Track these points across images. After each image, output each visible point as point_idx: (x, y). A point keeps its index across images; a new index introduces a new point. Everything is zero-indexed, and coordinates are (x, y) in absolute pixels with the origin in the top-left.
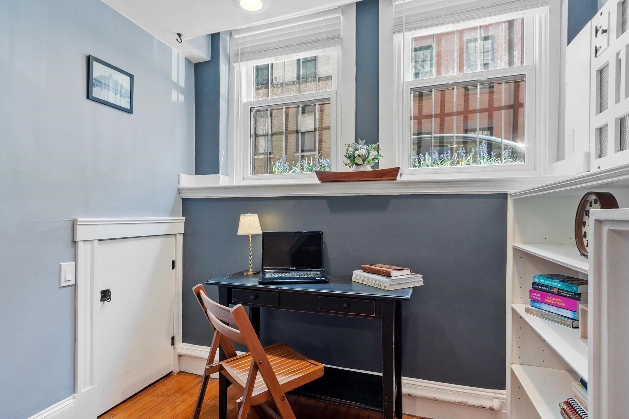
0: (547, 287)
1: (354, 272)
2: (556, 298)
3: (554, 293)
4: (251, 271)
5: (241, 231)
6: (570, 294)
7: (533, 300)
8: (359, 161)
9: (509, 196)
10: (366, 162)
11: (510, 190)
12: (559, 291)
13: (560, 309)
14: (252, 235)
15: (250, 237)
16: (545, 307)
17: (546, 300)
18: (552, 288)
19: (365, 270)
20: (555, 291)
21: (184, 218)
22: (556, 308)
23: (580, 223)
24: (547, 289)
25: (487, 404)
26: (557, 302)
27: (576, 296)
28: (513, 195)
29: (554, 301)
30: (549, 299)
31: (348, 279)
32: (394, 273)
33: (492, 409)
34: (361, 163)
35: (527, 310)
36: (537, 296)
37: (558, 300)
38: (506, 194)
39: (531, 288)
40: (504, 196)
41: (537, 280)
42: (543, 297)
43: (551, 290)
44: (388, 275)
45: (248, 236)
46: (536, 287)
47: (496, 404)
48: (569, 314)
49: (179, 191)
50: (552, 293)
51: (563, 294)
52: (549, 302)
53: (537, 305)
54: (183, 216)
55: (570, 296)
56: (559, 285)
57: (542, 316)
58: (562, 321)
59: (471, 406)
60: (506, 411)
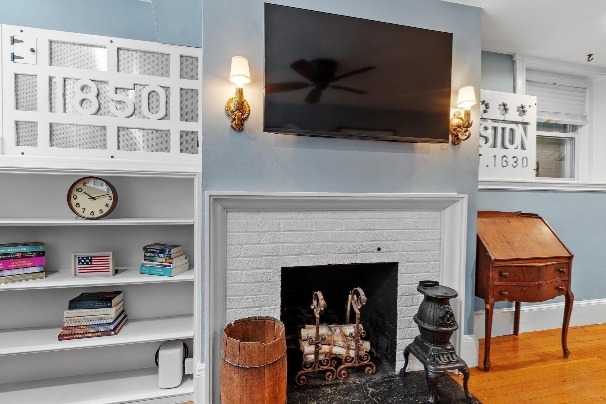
0: (8, 255)
2: (21, 261)
3: (18, 258)
6: (34, 254)
12: (23, 254)
13: (25, 269)
17: (10, 266)
18: (15, 254)
20: (19, 255)
22: (21, 270)
24: (9, 256)
26: (24, 263)
27: (41, 254)
29: (20, 264)
30: (15, 264)
37: (24, 262)
43: (14, 256)
50: (16, 258)
51: (27, 256)
52: (14, 267)
55: (35, 255)
56: (24, 249)
57: (11, 281)
58: (34, 276)
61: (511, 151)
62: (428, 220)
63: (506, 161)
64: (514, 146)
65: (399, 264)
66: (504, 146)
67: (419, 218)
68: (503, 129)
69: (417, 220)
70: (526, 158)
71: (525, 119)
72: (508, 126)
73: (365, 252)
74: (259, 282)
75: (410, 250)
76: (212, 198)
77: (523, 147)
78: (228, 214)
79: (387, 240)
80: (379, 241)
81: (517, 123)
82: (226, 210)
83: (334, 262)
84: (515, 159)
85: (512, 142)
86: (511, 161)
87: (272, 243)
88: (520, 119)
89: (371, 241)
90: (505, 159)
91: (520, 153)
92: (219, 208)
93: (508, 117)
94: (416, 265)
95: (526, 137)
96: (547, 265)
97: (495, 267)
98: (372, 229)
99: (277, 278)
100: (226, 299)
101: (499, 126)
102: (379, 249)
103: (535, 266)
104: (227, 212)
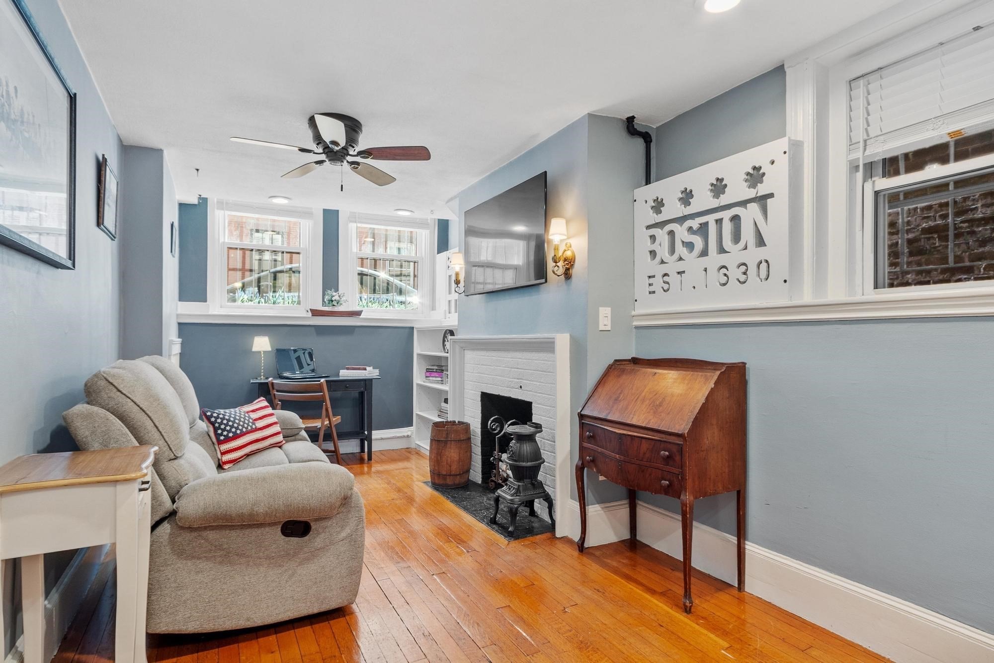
1: (341, 371)
3: (435, 372)
4: (262, 377)
5: (254, 349)
7: (426, 377)
8: (334, 303)
9: (415, 329)
10: (339, 304)
11: (416, 326)
13: (436, 378)
14: (264, 352)
15: (262, 353)
16: (431, 378)
18: (434, 369)
19: (348, 369)
20: (435, 370)
21: (181, 340)
23: (444, 341)
25: (406, 434)
31: (338, 375)
32: (368, 368)
33: (408, 436)
34: (336, 304)
35: (424, 382)
36: (428, 374)
37: (436, 374)
38: (413, 327)
39: (426, 371)
40: (413, 328)
41: (428, 367)
42: (430, 374)
44: (365, 369)
45: (260, 352)
46: (428, 370)
47: (409, 433)
48: (440, 379)
49: (178, 316)
52: (434, 376)
53: (428, 378)
54: (179, 337)
55: (440, 371)
56: (436, 368)
57: (430, 382)
58: (437, 382)
59: (398, 437)
60: (414, 436)
61: (735, 255)
62: (548, 362)
63: (725, 275)
64: (741, 244)
65: (533, 405)
66: (722, 250)
67: (544, 361)
68: (719, 222)
70: (767, 261)
71: (762, 189)
72: (726, 215)
73: (514, 388)
74: (473, 400)
75: (540, 391)
76: (452, 340)
77: (761, 242)
78: (465, 351)
79: (525, 380)
80: (521, 379)
81: (743, 204)
82: (463, 349)
83: (502, 394)
84: (743, 268)
85: (737, 238)
86: (735, 273)
87: (477, 373)
88: (751, 193)
89: (518, 379)
90: (724, 271)
91: (754, 255)
92: (457, 348)
93: (724, 200)
94: (543, 408)
95: (767, 224)
96: (635, 436)
97: (583, 423)
98: (518, 368)
99: (479, 399)
100: (464, 408)
101: (711, 219)
102: (521, 387)
103: (615, 432)
104: (464, 350)
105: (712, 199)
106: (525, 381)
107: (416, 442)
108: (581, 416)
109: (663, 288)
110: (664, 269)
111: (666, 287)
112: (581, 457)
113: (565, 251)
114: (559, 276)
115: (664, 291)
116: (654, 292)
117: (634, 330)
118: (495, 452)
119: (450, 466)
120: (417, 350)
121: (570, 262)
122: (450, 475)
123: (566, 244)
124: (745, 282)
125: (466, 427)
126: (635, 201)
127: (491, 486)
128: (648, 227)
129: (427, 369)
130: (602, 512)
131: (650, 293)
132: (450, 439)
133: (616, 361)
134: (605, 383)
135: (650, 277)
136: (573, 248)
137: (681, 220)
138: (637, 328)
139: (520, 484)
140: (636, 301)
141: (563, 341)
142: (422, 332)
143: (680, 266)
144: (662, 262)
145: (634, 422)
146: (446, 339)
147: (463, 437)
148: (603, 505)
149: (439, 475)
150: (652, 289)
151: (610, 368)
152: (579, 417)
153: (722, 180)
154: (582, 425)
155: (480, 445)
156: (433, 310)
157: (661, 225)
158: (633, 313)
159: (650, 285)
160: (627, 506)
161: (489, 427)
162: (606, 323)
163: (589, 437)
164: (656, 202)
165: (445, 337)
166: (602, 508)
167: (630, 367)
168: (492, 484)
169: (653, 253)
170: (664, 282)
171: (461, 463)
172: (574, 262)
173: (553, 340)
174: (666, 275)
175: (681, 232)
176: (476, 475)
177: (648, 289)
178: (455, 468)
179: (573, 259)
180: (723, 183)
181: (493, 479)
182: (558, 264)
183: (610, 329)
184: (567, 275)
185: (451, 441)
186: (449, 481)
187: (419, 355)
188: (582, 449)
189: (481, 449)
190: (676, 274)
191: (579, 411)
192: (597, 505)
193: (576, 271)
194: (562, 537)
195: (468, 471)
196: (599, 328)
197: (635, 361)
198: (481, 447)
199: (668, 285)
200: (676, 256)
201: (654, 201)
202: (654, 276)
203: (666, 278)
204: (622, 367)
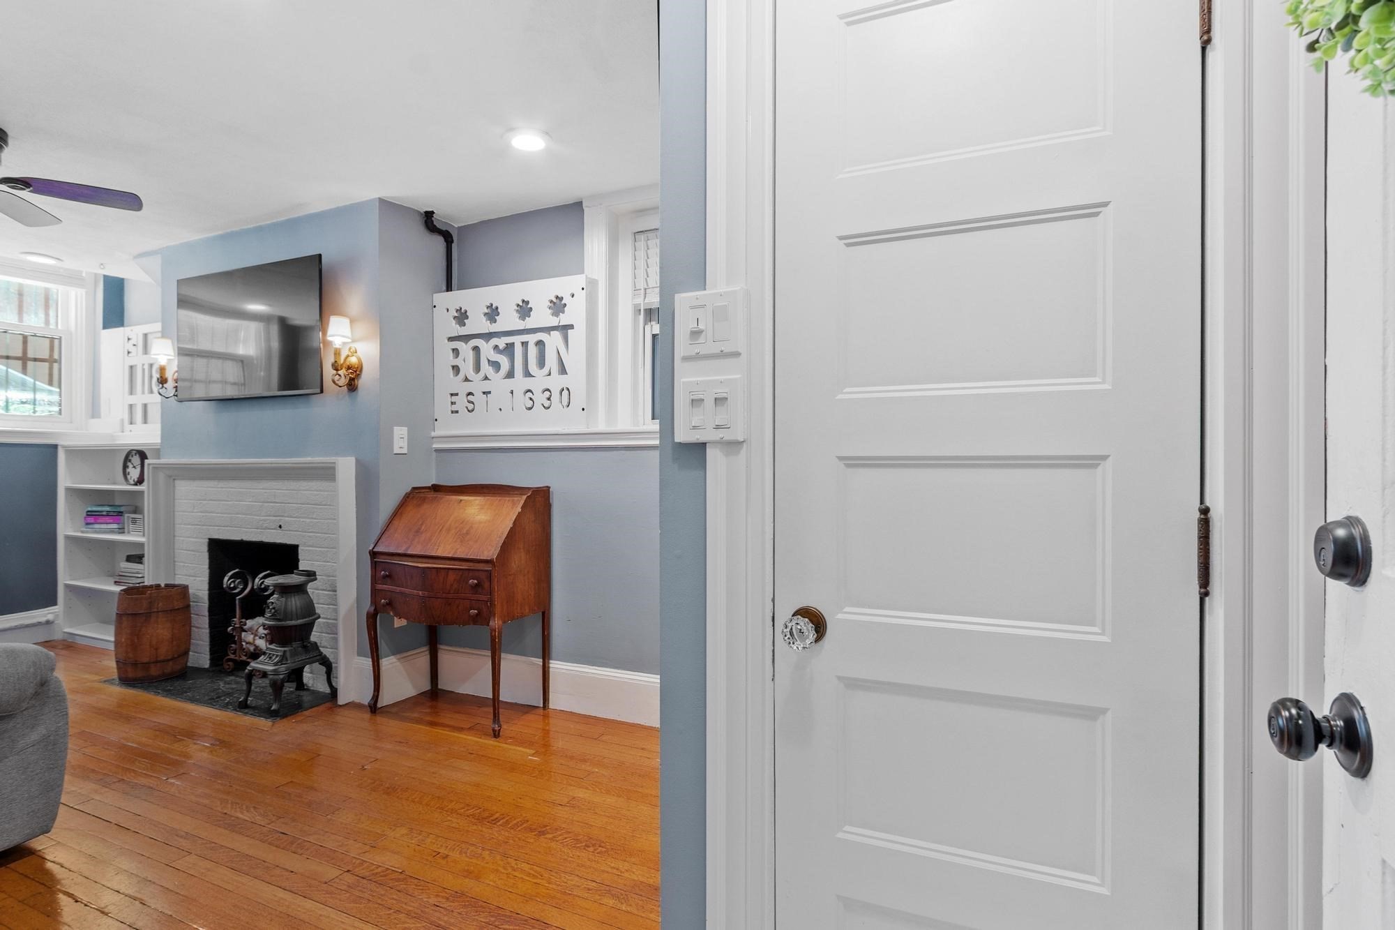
6: (115, 513)
7: (87, 524)
9: (59, 449)
11: (61, 442)
12: (108, 512)
13: (109, 524)
16: (97, 526)
17: (99, 521)
20: (104, 513)
22: (107, 524)
23: (125, 467)
24: (99, 513)
25: (43, 619)
26: (108, 520)
27: (118, 513)
28: (63, 447)
29: (104, 519)
33: (48, 622)
35: (82, 532)
36: (91, 520)
37: (107, 518)
38: (56, 445)
39: (85, 514)
40: (55, 447)
41: (90, 509)
42: (95, 519)
43: (101, 513)
46: (90, 514)
47: (50, 617)
48: (115, 526)
51: (110, 514)
52: (102, 522)
53: (91, 526)
56: (108, 509)
57: (96, 532)
58: (112, 531)
59: (27, 626)
60: (60, 621)
61: (539, 381)
62: (326, 493)
63: (531, 399)
64: (546, 370)
65: (300, 548)
66: (528, 374)
67: (317, 491)
68: (525, 344)
69: (315, 492)
70: (568, 389)
71: (564, 319)
72: (532, 339)
73: (269, 529)
74: (194, 551)
75: (311, 530)
76: (151, 466)
77: (563, 370)
78: (176, 481)
79: (288, 517)
80: (280, 516)
81: (548, 330)
83: (245, 537)
84: (547, 394)
85: (541, 363)
86: (540, 398)
87: (201, 512)
88: (554, 322)
89: (274, 516)
90: (529, 394)
91: (556, 382)
92: (161, 476)
93: (530, 323)
94: (316, 550)
95: (568, 352)
96: (440, 568)
97: (376, 562)
98: (274, 502)
99: (205, 548)
100: (174, 565)
101: (516, 340)
102: (280, 527)
103: (418, 567)
104: (174, 479)
105: (518, 320)
106: (287, 519)
107: (66, 630)
108: (373, 554)
109: (467, 408)
110: (468, 387)
111: (471, 406)
112: (374, 601)
113: (348, 356)
114: (340, 387)
115: (468, 411)
116: (457, 412)
117: (434, 454)
118: (235, 619)
119: (156, 649)
120: (65, 480)
121: (356, 372)
122: (157, 662)
123: (350, 349)
124: (549, 408)
125: (183, 591)
126: (435, 307)
127: (228, 667)
128: (451, 339)
129: (88, 511)
130: (398, 664)
131: (452, 412)
132: (155, 610)
133: (414, 488)
134: (401, 513)
135: (452, 395)
136: (359, 353)
137: (488, 336)
138: (437, 451)
139: (285, 649)
140: (436, 420)
141: (346, 467)
142: (73, 453)
143: (486, 386)
144: (467, 380)
145: (440, 553)
146: (129, 464)
147: (178, 604)
148: (398, 656)
149: (135, 664)
150: (455, 408)
151: (408, 497)
152: (370, 555)
153: (527, 303)
154: (375, 565)
155: (207, 614)
156: (93, 417)
157: (466, 338)
158: (433, 434)
159: (452, 403)
160: (427, 653)
161: (225, 586)
162: (402, 445)
163: (385, 577)
164: (458, 312)
165: (127, 459)
166: (398, 659)
167: (431, 495)
168: (229, 665)
169: (456, 369)
170: (469, 402)
171: (175, 643)
172: (361, 371)
173: (333, 465)
174: (470, 394)
175: (486, 348)
176: (200, 655)
177: (450, 408)
178: (164, 652)
179: (360, 367)
180: (529, 306)
181: (232, 656)
182: (339, 372)
183: (406, 452)
184: (352, 386)
185: (158, 612)
186: (154, 671)
187: (68, 490)
188: (374, 592)
189: (209, 619)
190: (482, 394)
191: (371, 548)
192: (392, 657)
193: (362, 382)
194: (346, 704)
195: (186, 653)
196: (393, 450)
197: (436, 488)
198: (209, 616)
199: (472, 405)
200: (481, 374)
201: (457, 311)
202: (457, 394)
203: (470, 398)
204: (422, 495)
